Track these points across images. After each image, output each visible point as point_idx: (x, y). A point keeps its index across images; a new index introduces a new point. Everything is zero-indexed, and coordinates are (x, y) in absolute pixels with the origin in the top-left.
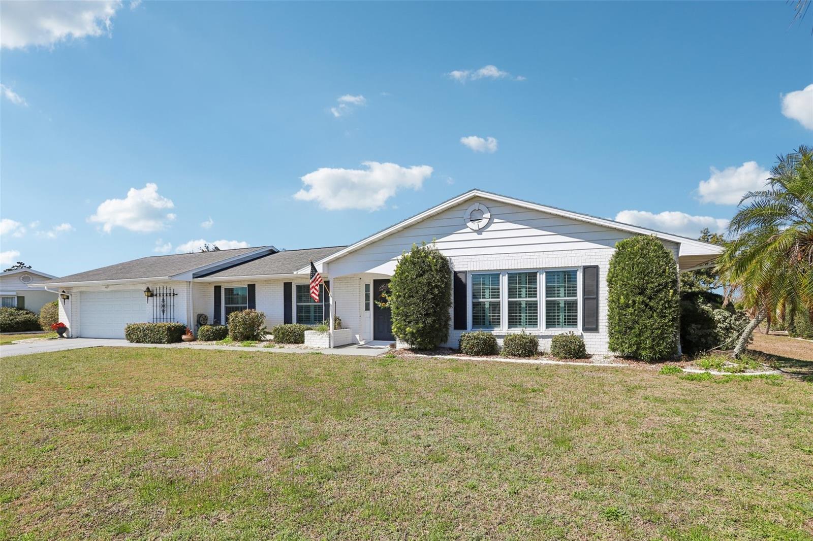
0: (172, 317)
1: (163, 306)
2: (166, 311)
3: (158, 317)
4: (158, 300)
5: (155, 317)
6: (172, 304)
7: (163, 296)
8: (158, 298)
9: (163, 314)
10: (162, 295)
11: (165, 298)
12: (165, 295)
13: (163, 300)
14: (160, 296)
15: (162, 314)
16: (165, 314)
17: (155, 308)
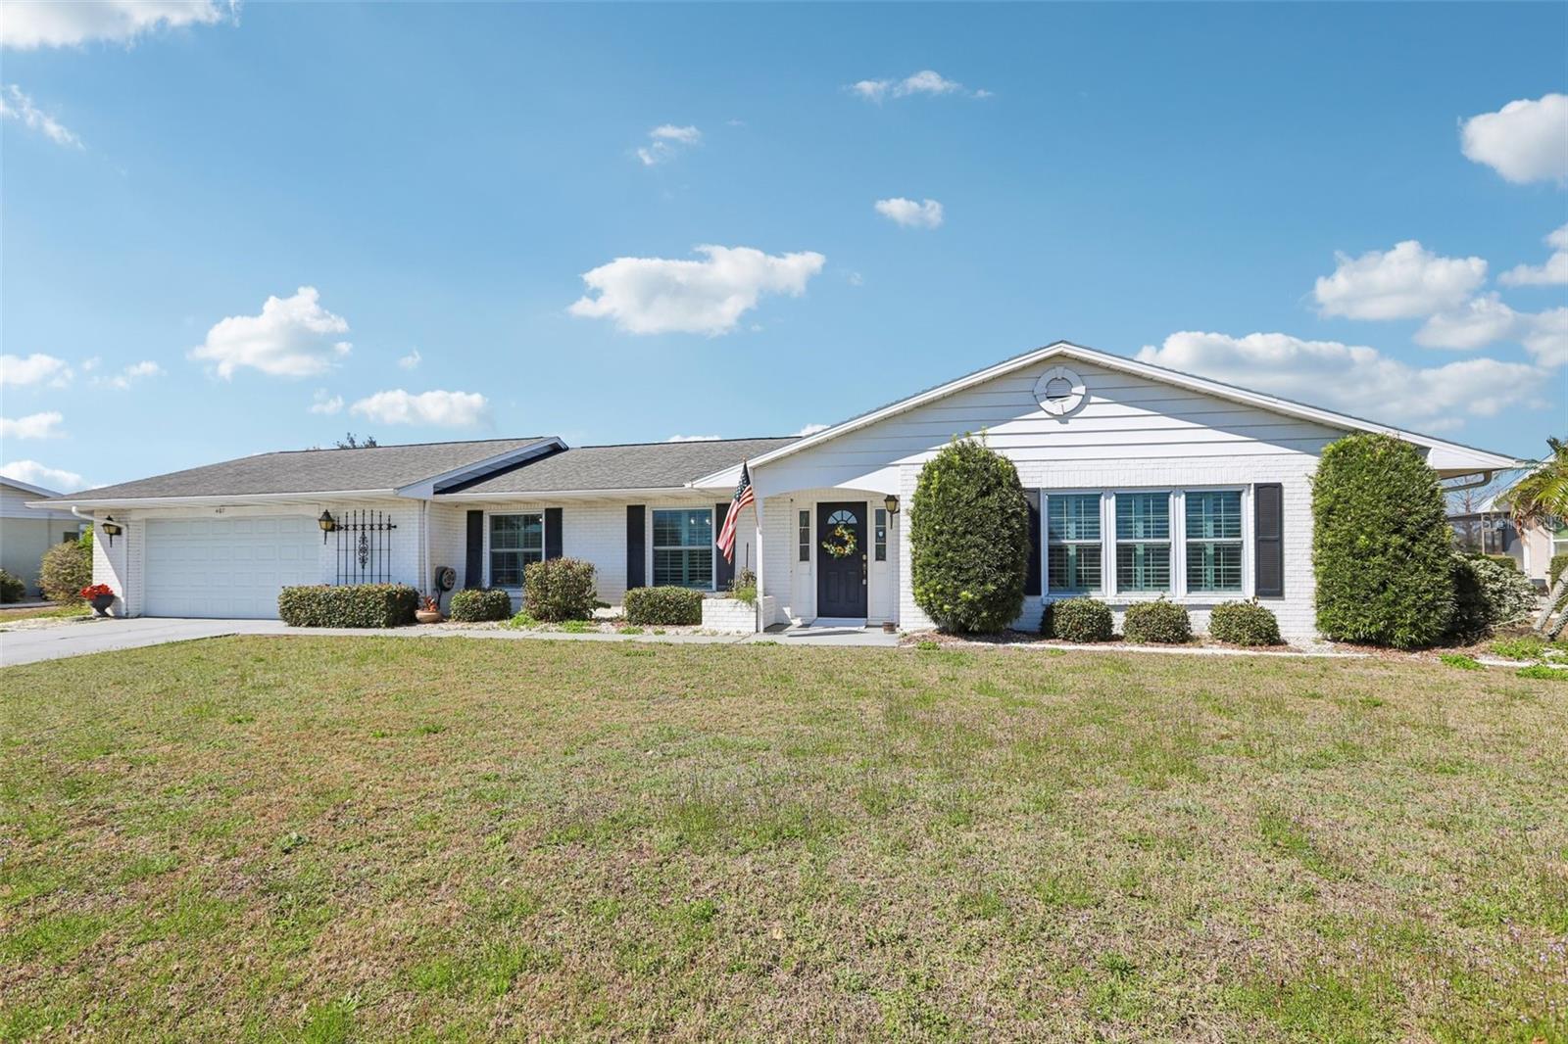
0: (385, 572)
1: (363, 550)
2: (369, 562)
3: (351, 572)
4: (352, 539)
5: (342, 571)
6: (385, 546)
7: (363, 529)
8: (351, 533)
9: (363, 567)
10: (359, 528)
11: (368, 534)
12: (367, 527)
13: (364, 539)
14: (355, 529)
15: (359, 565)
16: (367, 566)
17: (342, 554)
